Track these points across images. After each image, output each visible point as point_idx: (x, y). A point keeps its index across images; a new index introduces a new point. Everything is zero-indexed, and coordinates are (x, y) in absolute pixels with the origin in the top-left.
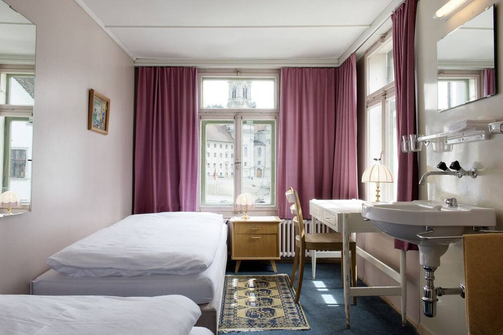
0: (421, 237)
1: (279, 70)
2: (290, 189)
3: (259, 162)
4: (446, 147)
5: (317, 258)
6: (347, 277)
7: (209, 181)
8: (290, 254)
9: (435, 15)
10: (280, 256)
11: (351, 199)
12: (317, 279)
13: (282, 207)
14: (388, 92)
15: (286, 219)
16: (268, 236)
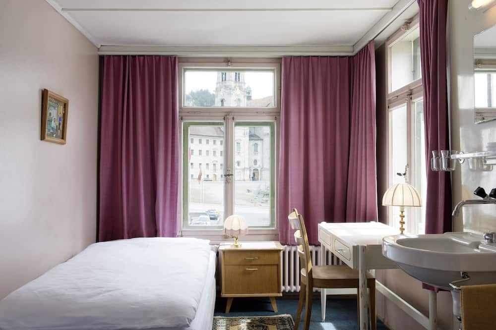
0: (454, 287)
1: (280, 59)
2: (294, 211)
3: (255, 161)
4: (485, 167)
5: (327, 295)
6: (365, 324)
7: (193, 185)
8: (293, 288)
9: (471, 5)
10: (282, 291)
11: (369, 222)
12: (327, 320)
13: (284, 231)
14: (414, 91)
15: (288, 245)
16: (267, 268)
